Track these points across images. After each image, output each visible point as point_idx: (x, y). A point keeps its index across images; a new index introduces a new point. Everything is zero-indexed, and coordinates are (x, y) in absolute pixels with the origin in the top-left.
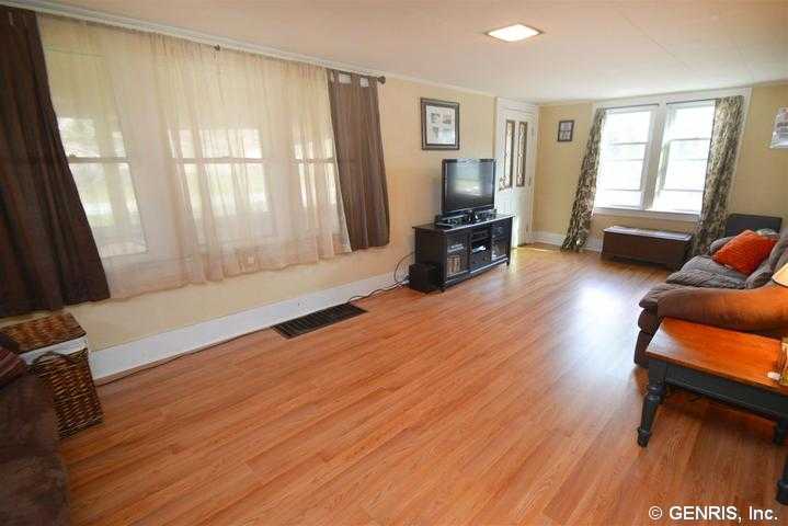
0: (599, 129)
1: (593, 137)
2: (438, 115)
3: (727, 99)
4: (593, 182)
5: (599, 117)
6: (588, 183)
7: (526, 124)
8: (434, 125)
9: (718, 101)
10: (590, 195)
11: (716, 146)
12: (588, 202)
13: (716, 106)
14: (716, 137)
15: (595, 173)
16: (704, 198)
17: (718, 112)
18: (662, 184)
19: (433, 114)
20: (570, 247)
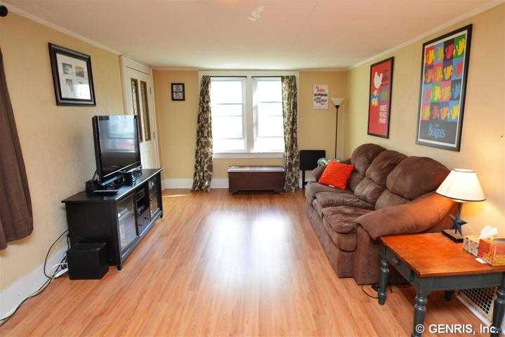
0: (207, 92)
1: (204, 98)
2: (71, 66)
3: (287, 77)
4: (210, 133)
5: (206, 82)
6: (206, 134)
7: (144, 84)
8: (67, 77)
9: (283, 78)
10: (208, 144)
11: (286, 107)
12: (208, 150)
13: (282, 81)
14: (286, 101)
15: (210, 126)
16: (285, 142)
17: (284, 86)
18: (257, 133)
19: (64, 65)
20: (200, 188)
